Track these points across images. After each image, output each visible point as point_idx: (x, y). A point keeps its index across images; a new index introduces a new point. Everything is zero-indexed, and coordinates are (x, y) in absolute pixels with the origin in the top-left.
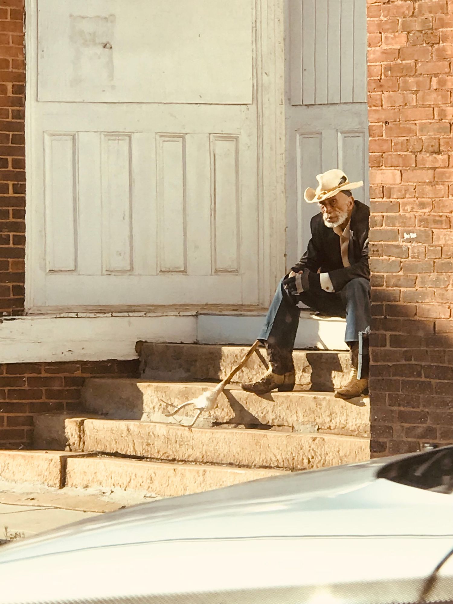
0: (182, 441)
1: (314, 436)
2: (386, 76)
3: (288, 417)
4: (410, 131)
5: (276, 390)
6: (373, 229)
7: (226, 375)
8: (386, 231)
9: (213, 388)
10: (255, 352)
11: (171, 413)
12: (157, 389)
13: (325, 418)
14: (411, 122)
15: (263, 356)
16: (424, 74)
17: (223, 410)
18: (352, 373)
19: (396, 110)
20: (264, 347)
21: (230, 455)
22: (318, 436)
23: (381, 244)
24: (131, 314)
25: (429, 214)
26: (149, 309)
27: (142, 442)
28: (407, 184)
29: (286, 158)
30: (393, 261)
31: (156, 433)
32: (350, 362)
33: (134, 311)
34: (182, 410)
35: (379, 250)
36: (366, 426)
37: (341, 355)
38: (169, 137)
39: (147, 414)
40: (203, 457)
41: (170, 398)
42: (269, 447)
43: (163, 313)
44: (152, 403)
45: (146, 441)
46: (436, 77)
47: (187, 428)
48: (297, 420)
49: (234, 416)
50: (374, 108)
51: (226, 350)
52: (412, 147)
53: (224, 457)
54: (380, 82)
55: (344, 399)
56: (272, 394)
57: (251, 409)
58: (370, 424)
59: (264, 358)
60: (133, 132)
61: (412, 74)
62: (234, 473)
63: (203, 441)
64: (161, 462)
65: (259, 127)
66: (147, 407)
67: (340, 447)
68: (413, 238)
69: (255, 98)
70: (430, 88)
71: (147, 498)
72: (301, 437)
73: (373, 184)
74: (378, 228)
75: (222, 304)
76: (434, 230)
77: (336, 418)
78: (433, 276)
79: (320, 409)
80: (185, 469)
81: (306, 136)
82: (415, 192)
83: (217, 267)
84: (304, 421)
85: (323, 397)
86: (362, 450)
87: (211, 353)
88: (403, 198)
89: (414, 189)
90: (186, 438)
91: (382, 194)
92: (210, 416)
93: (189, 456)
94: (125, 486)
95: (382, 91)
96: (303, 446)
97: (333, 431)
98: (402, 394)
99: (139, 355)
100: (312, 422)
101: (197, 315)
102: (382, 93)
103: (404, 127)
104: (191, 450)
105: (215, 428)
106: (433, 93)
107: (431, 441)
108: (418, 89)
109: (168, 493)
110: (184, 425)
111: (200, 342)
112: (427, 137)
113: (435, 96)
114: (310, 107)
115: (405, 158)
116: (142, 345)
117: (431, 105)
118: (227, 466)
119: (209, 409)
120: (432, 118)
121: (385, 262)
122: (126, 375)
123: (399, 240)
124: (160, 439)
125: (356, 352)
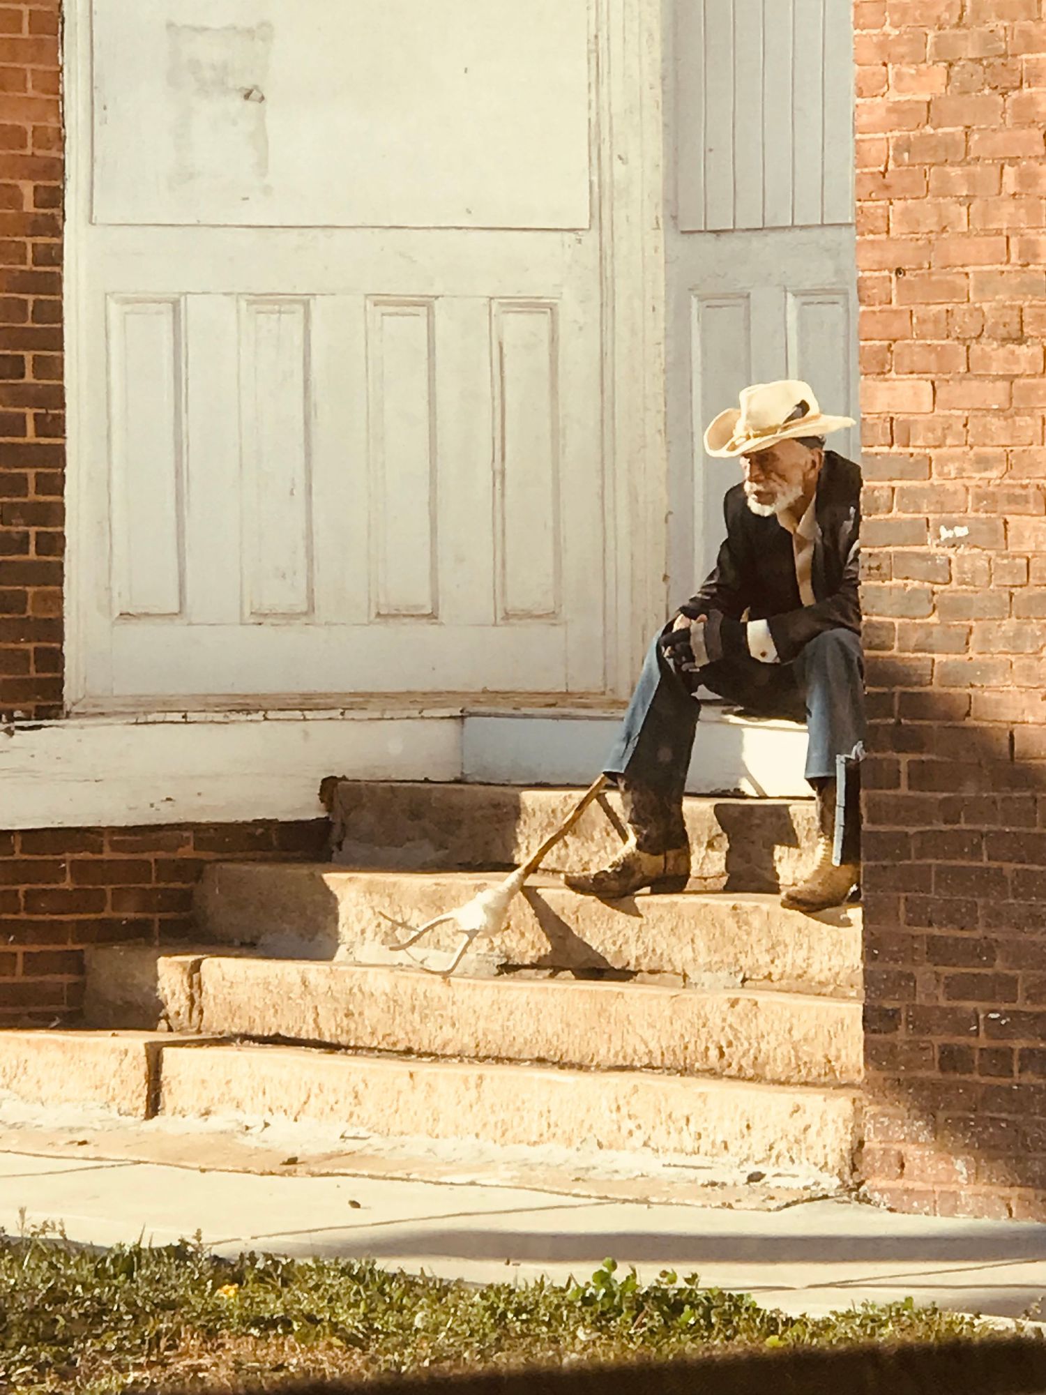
0: (427, 1008)
1: (733, 996)
2: (898, 164)
3: (672, 952)
4: (953, 290)
5: (647, 890)
6: (870, 518)
7: (528, 854)
8: (901, 523)
9: (496, 884)
10: (595, 801)
11: (402, 943)
12: (369, 890)
13: (758, 956)
14: (955, 270)
15: (615, 810)
16: (985, 159)
17: (523, 935)
18: (820, 851)
19: (920, 242)
20: (616, 788)
21: (539, 1039)
22: (744, 995)
23: (888, 552)
24: (309, 715)
25: (998, 481)
26: (351, 703)
27: (336, 1009)
28: (947, 412)
29: (666, 353)
30: (915, 590)
31: (366, 989)
32: (817, 824)
33: (318, 709)
34: (427, 935)
35: (884, 565)
36: (853, 971)
37: (796, 809)
38: (397, 304)
39: (347, 946)
40: (477, 1046)
41: (401, 911)
42: (629, 1023)
43: (383, 711)
44: (359, 921)
45: (344, 1006)
46: (1013, 166)
47: (439, 978)
48: (694, 960)
49: (550, 949)
50: (871, 237)
51: (530, 798)
52: (960, 327)
53: (526, 1043)
54: (884, 177)
55: (803, 911)
56: (637, 900)
57: (588, 934)
58: (862, 966)
59: (615, 814)
60: (315, 295)
61: (958, 160)
62: (549, 1082)
63: (477, 1009)
64: (378, 1057)
65: (605, 281)
66: (347, 929)
67: (795, 1021)
68: (960, 538)
69: (596, 215)
70: (1000, 191)
71: (348, 1141)
72: (704, 999)
73: (870, 413)
74: (881, 516)
75: (522, 690)
76: (1009, 518)
77: (784, 955)
78: (1009, 625)
79: (748, 934)
80: (436, 1074)
81: (715, 303)
82: (968, 431)
83: (509, 608)
84: (710, 963)
85: (754, 904)
86: (845, 1028)
87: (497, 806)
88: (939, 446)
89: (965, 425)
90: (436, 1000)
91: (890, 437)
92: (492, 949)
93: (444, 1046)
94: (295, 1110)
95: (890, 199)
96: (708, 1019)
97: (777, 985)
98: (937, 897)
99: (329, 810)
100: (729, 965)
101: (462, 717)
102: (888, 203)
103: (940, 282)
104: (450, 1029)
105: (505, 979)
106: (1005, 203)
107: (1005, 1007)
108: (971, 194)
109: (395, 1129)
110: (432, 969)
111: (470, 779)
112: (994, 304)
113: (1012, 210)
114: (723, 237)
115: (941, 353)
116: (336, 785)
117: (1001, 230)
118: (532, 1064)
119: (489, 933)
120: (1005, 259)
121: (895, 592)
122: (298, 854)
123: (929, 542)
124: (376, 1000)
125: (830, 802)
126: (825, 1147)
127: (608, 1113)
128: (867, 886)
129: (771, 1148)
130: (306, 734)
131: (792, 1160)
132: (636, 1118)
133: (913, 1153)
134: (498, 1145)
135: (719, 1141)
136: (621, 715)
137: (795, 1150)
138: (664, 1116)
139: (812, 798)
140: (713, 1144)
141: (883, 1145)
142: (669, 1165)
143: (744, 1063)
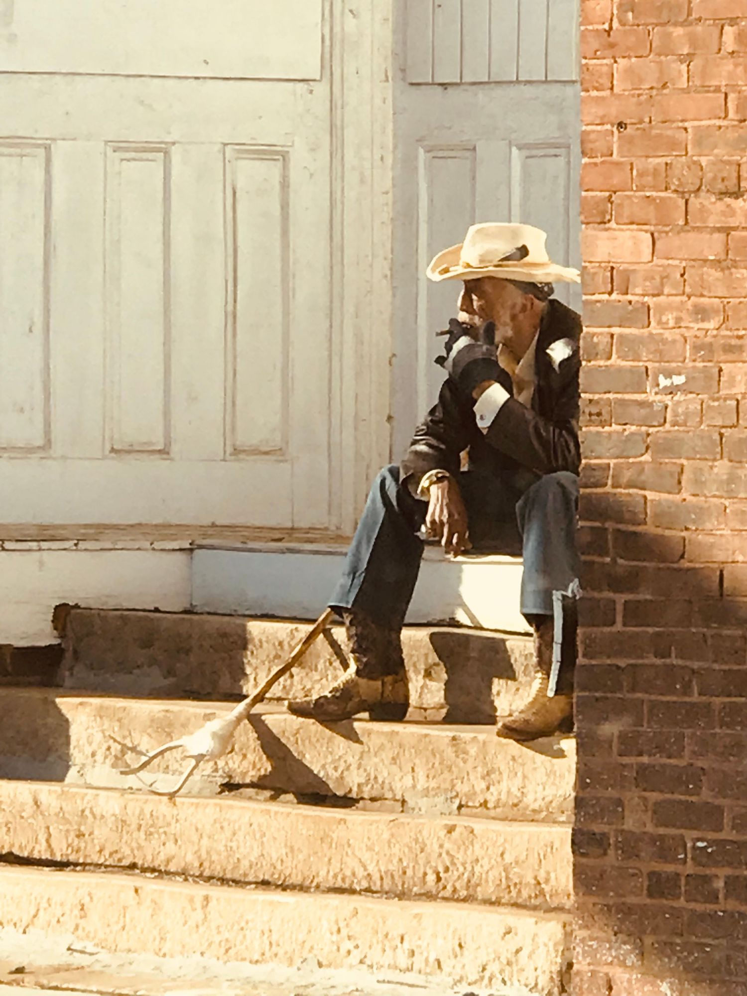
0: (152, 826)
1: (451, 823)
2: (622, 23)
3: (394, 780)
4: (673, 144)
5: (365, 715)
6: (589, 364)
7: (256, 685)
8: (620, 370)
9: (225, 713)
10: (321, 636)
11: (132, 767)
12: (100, 713)
13: (475, 783)
14: (674, 125)
15: (339, 643)
16: (706, 20)
17: (245, 756)
18: (536, 684)
19: (643, 98)
20: (342, 624)
21: (264, 864)
22: (462, 822)
23: (608, 399)
24: (44, 545)
25: (715, 332)
26: (84, 534)
27: (68, 831)
28: (666, 262)
29: (394, 203)
30: (632, 434)
31: (98, 811)
32: (535, 660)
33: (53, 539)
34: (156, 761)
35: (604, 412)
36: (565, 799)
37: (513, 643)
38: (136, 150)
39: (78, 768)
40: (201, 865)
41: (130, 734)
42: (349, 845)
43: (115, 542)
44: (90, 744)
45: (76, 827)
46: (732, 26)
47: (165, 799)
48: (414, 787)
49: (269, 769)
50: (594, 93)
51: (255, 628)
52: (679, 179)
53: (251, 867)
54: (609, 35)
55: (517, 741)
56: (356, 725)
57: (307, 756)
58: (573, 794)
59: (340, 646)
60: (54, 140)
61: (681, 20)
62: (271, 903)
63: (200, 826)
64: (104, 872)
65: (334, 130)
66: (78, 752)
67: (507, 845)
68: (677, 386)
69: (327, 63)
70: (720, 50)
71: (75, 954)
72: (421, 824)
73: (590, 262)
74: (602, 363)
75: (249, 524)
76: (723, 366)
77: (499, 782)
78: (722, 467)
79: (465, 762)
80: (162, 891)
81: (440, 154)
82: (685, 281)
83: (238, 443)
84: (428, 788)
85: (472, 735)
86: (554, 850)
87: (224, 635)
88: (658, 295)
89: (682, 275)
90: (161, 818)
91: (610, 285)
92: (216, 770)
93: (168, 861)
94: (24, 924)
95: (614, 58)
96: (426, 845)
97: (492, 813)
98: (649, 730)
99: (61, 637)
100: (446, 790)
101: (191, 550)
102: (612, 61)
103: (659, 136)
104: (173, 845)
105: (227, 798)
106: (725, 61)
107: (711, 835)
108: (692, 52)
109: (123, 945)
110: (160, 791)
111: (199, 610)
112: (711, 158)
113: (731, 67)
114: (450, 90)
115: (661, 206)
116: (68, 614)
117: (720, 87)
118: (256, 887)
119: (214, 756)
120: (723, 115)
121: (614, 437)
122: (32, 679)
123: (648, 390)
124: (105, 822)
125: (547, 638)
126: (536, 969)
127: (328, 934)
128: (580, 717)
129: (484, 969)
130: (41, 564)
131: (504, 982)
132: (355, 939)
133: (620, 975)
134: (221, 962)
135: (432, 959)
136: (344, 550)
137: (507, 972)
138: (380, 936)
139: (530, 635)
140: (427, 961)
141: (592, 967)
142: (384, 981)
143: (458, 885)
